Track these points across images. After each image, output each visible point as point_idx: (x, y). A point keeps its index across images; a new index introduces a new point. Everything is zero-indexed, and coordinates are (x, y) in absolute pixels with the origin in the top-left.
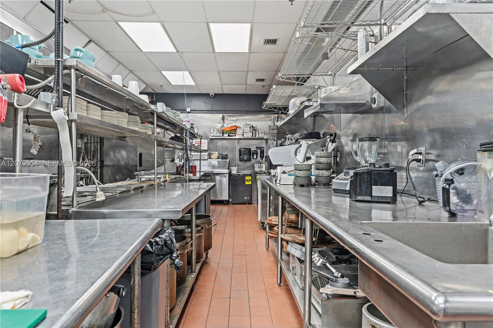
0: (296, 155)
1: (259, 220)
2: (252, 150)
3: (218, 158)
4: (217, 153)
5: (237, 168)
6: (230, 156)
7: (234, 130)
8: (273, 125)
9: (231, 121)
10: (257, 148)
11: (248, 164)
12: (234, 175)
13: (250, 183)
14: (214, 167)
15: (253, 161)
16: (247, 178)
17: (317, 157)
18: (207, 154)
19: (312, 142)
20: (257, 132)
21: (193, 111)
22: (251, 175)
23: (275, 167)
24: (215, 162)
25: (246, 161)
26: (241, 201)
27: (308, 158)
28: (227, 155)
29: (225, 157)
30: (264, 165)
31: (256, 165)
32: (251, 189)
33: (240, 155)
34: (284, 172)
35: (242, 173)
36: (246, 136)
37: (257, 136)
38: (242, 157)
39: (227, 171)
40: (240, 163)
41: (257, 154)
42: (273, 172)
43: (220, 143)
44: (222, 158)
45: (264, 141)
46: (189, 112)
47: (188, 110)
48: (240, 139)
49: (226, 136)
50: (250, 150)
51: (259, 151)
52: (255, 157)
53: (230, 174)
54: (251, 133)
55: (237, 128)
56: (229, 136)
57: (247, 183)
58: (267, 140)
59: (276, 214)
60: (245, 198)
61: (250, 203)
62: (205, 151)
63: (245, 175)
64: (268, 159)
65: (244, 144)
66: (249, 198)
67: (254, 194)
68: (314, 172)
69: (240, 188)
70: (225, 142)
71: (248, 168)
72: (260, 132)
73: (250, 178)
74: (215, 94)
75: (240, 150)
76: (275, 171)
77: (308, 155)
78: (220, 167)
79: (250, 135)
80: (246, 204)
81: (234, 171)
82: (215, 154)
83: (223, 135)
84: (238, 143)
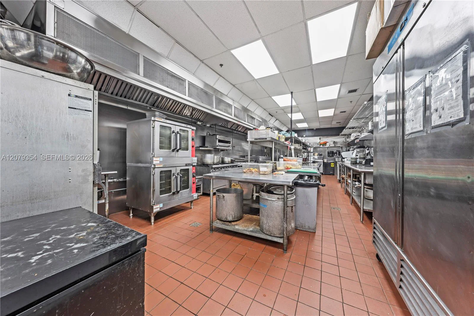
0: (352, 154)
1: (338, 179)
2: (334, 152)
3: (318, 155)
4: (317, 153)
5: (326, 159)
6: (323, 154)
7: (325, 144)
8: (345, 141)
9: (324, 140)
10: (337, 151)
11: (332, 158)
12: (325, 163)
13: (333, 166)
14: (316, 159)
15: (334, 156)
16: (332, 164)
17: (360, 155)
18: (313, 153)
19: (359, 150)
20: (337, 144)
21: (306, 136)
22: (334, 163)
23: (344, 158)
24: (316, 157)
25: (331, 156)
26: (329, 174)
27: (357, 156)
28: (322, 154)
29: (321, 155)
30: (340, 158)
31: (336, 158)
32: (334, 169)
33: (328, 154)
34: (347, 160)
35: (329, 162)
36: (331, 146)
37: (337, 146)
38: (329, 155)
39: (322, 161)
40: (328, 157)
41: (337, 153)
42: (343, 160)
43: (318, 149)
44: (320, 155)
45: (341, 148)
46: (305, 137)
47: (304, 136)
48: (328, 147)
49: (321, 146)
50: (333, 152)
51: (338, 152)
52: (336, 155)
53: (323, 162)
54: (334, 145)
55: (327, 142)
56: (323, 146)
57: (332, 166)
58: (342, 147)
59: (345, 175)
60: (331, 172)
61: (333, 175)
62: (312, 153)
63: (331, 163)
64: (342, 156)
65: (330, 150)
66: (333, 172)
67: (336, 171)
68: (358, 160)
69: (328, 168)
70: (321, 149)
71: (332, 160)
72: (338, 144)
73: (333, 164)
74: (316, 129)
75: (328, 152)
76: (344, 159)
77: (357, 155)
78: (319, 159)
79: (333, 145)
80: (331, 175)
81: (325, 161)
82: (316, 154)
83: (320, 146)
84: (327, 149)
